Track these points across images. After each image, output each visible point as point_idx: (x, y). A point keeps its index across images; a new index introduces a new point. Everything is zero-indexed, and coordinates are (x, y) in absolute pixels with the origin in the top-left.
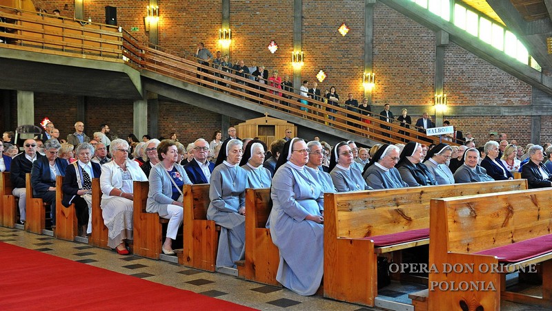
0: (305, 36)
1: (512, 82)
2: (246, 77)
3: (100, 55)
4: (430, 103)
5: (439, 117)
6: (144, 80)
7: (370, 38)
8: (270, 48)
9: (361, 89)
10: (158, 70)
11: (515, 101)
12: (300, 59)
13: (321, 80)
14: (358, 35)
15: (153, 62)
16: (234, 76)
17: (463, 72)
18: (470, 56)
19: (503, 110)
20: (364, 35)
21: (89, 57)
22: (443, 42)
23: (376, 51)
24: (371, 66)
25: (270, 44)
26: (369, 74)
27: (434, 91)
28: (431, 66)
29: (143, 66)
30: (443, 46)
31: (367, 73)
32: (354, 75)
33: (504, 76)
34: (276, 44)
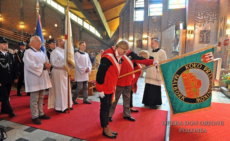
0: (45, 26)
1: (97, 41)
2: (28, 37)
7: (63, 28)
11: (98, 45)
12: (44, 32)
13: (50, 38)
16: (24, 36)
17: (86, 38)
18: (87, 34)
19: (95, 47)
20: (61, 27)
22: (81, 30)
24: (64, 35)
26: (63, 37)
28: (78, 36)
30: (81, 31)
33: (95, 39)
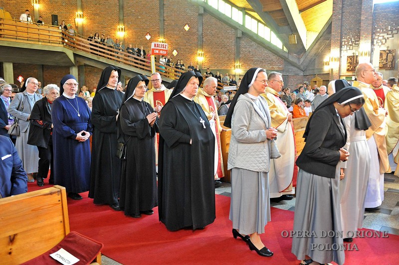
0: (165, 30)
1: (274, 58)
3: (49, 43)
4: (233, 68)
5: (237, 75)
6: (75, 55)
7: (201, 32)
8: (146, 37)
9: (196, 60)
10: (83, 50)
11: (276, 68)
13: (175, 55)
14: (195, 30)
15: (80, 45)
16: (125, 53)
17: (249, 52)
18: (253, 43)
20: (198, 31)
21: (43, 44)
22: (239, 36)
23: (204, 39)
24: (202, 47)
25: (147, 35)
27: (235, 62)
28: (233, 48)
29: (74, 47)
30: (239, 38)
31: (200, 52)
32: (192, 53)
33: (270, 54)
34: (150, 35)
